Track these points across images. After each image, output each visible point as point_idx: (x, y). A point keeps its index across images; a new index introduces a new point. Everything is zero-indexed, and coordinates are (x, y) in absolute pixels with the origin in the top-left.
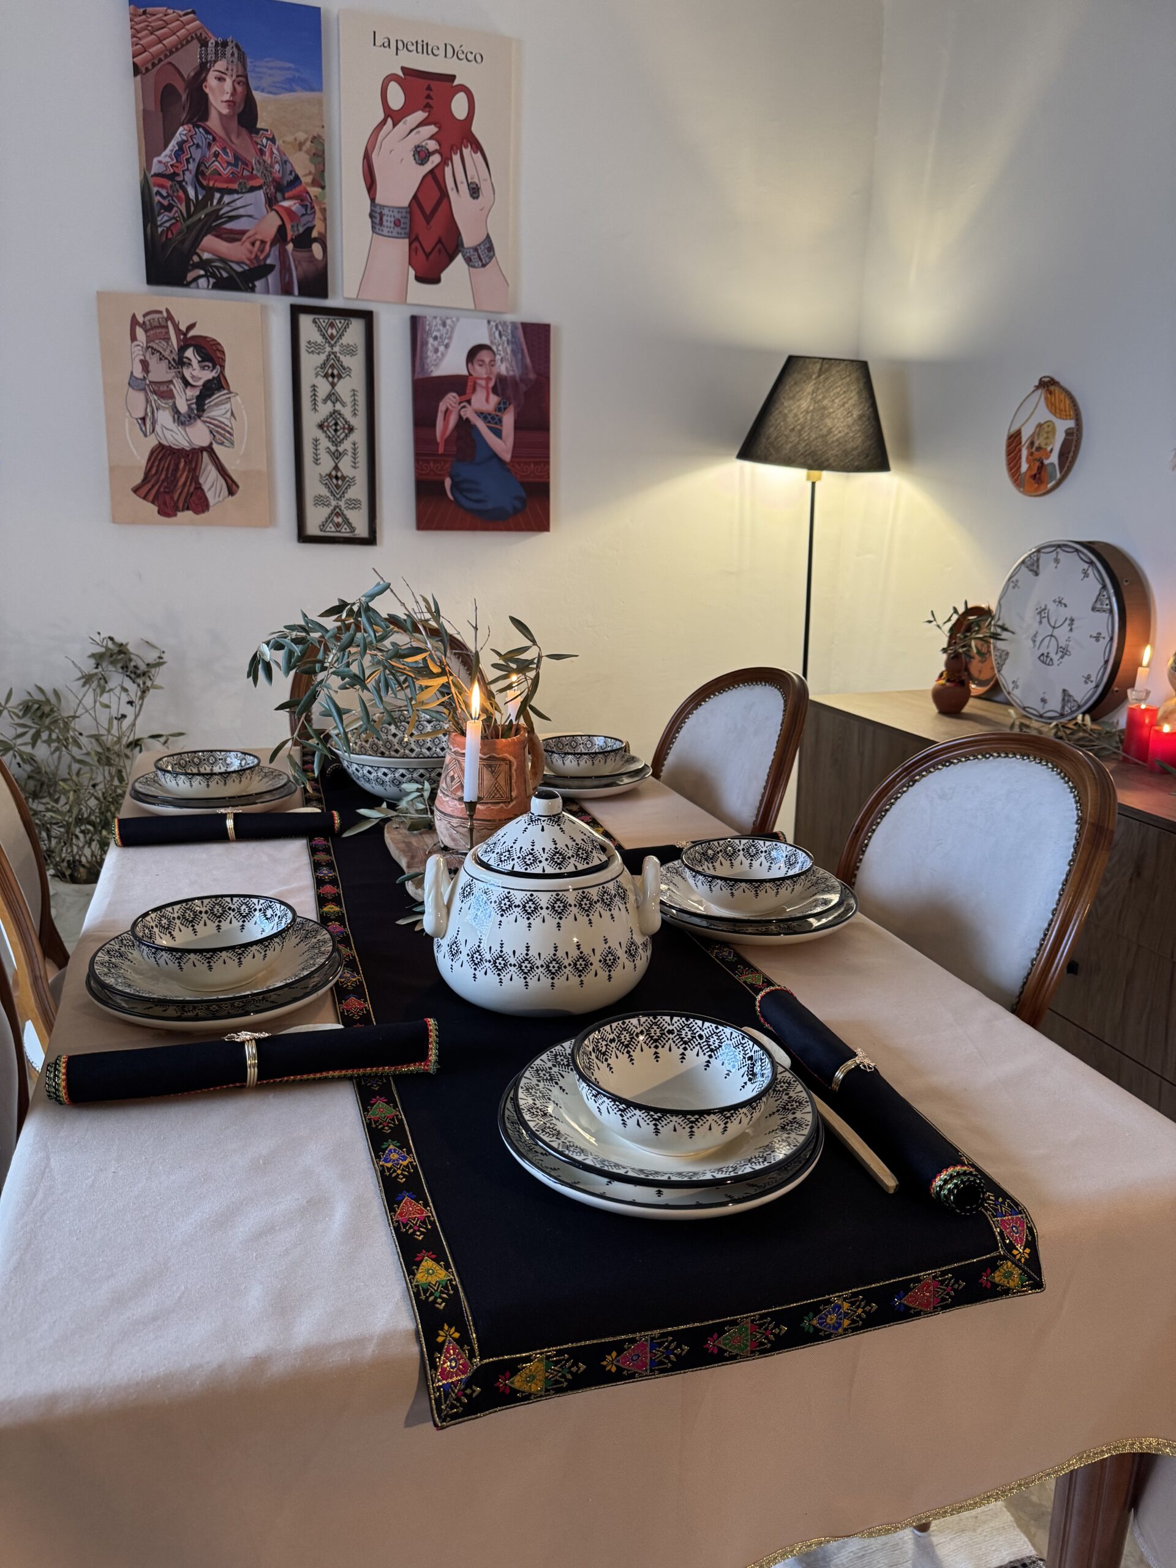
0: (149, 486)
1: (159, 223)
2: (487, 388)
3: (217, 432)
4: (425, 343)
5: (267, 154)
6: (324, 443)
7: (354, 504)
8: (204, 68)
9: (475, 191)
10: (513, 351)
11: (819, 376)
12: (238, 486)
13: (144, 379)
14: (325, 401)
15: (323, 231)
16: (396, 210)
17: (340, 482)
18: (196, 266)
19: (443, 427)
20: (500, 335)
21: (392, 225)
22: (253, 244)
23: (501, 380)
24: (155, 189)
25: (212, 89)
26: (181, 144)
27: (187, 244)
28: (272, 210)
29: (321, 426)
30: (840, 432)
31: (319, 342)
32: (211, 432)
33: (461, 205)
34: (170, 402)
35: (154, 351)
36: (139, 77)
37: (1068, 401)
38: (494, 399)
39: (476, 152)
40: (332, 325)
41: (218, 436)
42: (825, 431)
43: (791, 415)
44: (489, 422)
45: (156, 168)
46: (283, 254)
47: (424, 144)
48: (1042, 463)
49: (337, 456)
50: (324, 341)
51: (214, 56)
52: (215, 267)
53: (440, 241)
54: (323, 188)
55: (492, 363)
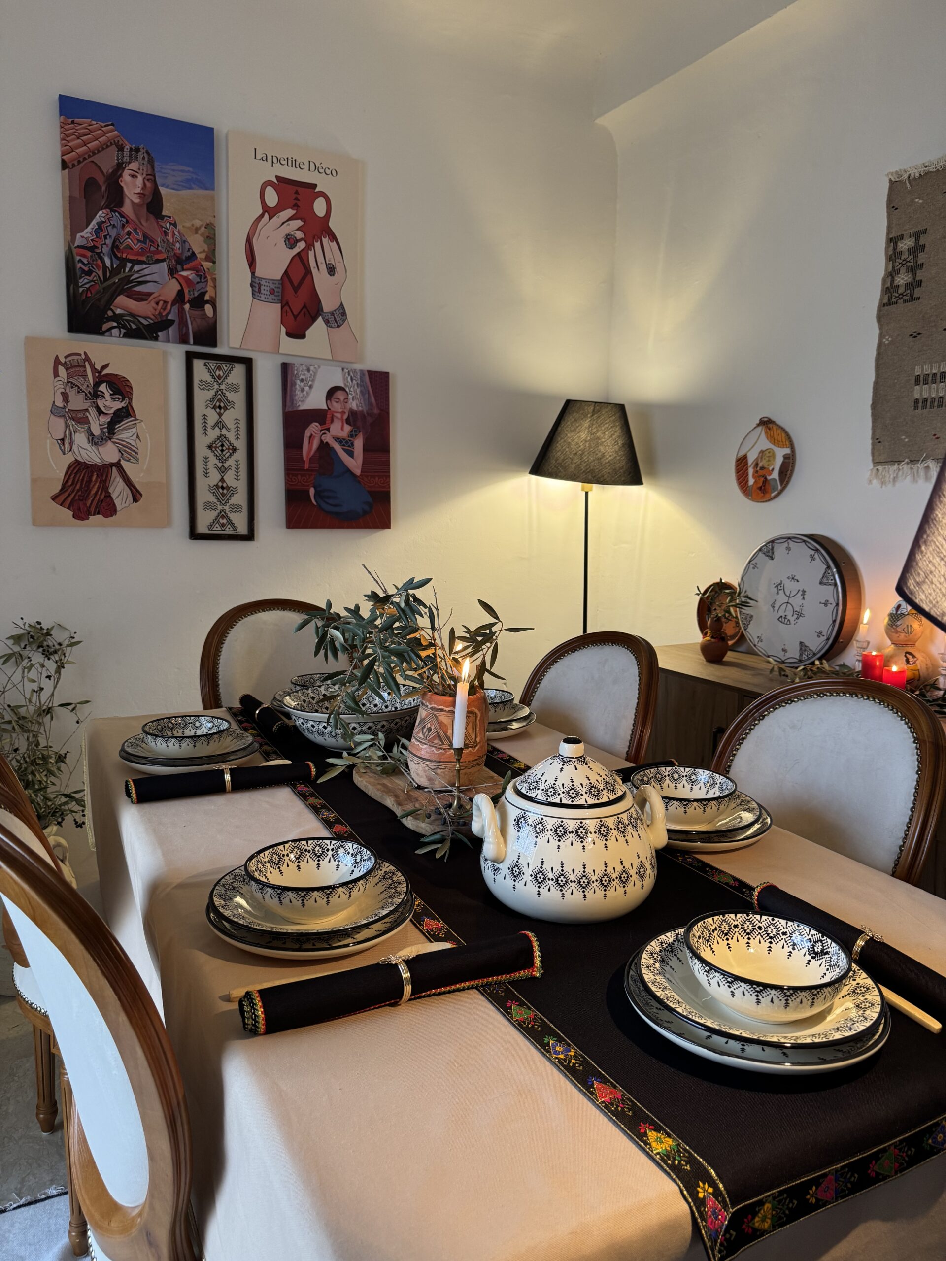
0: (66, 494)
1: (80, 284)
2: (342, 419)
3: (125, 451)
4: (293, 383)
5: (170, 235)
6: (213, 460)
7: (236, 508)
8: (120, 167)
9: (331, 270)
10: (361, 391)
11: (592, 415)
12: (141, 495)
13: (64, 407)
14: (213, 427)
15: (213, 295)
16: (271, 282)
18: (110, 319)
19: (308, 449)
20: (352, 380)
21: (268, 293)
22: (157, 304)
23: (353, 413)
24: (78, 258)
25: (126, 184)
26: (100, 224)
27: (103, 302)
28: (173, 278)
29: (210, 447)
30: (610, 456)
31: (209, 381)
32: (120, 451)
33: (321, 280)
34: (86, 426)
35: (73, 385)
36: (67, 171)
37: (784, 435)
38: (348, 428)
39: (332, 241)
40: (219, 368)
41: (125, 455)
42: (600, 455)
43: (573, 443)
44: (344, 445)
45: (78, 242)
46: (181, 311)
47: (292, 233)
48: (766, 478)
49: (223, 470)
50: (213, 380)
51: (128, 158)
52: (126, 320)
53: (305, 306)
54: (214, 262)
55: (346, 400)
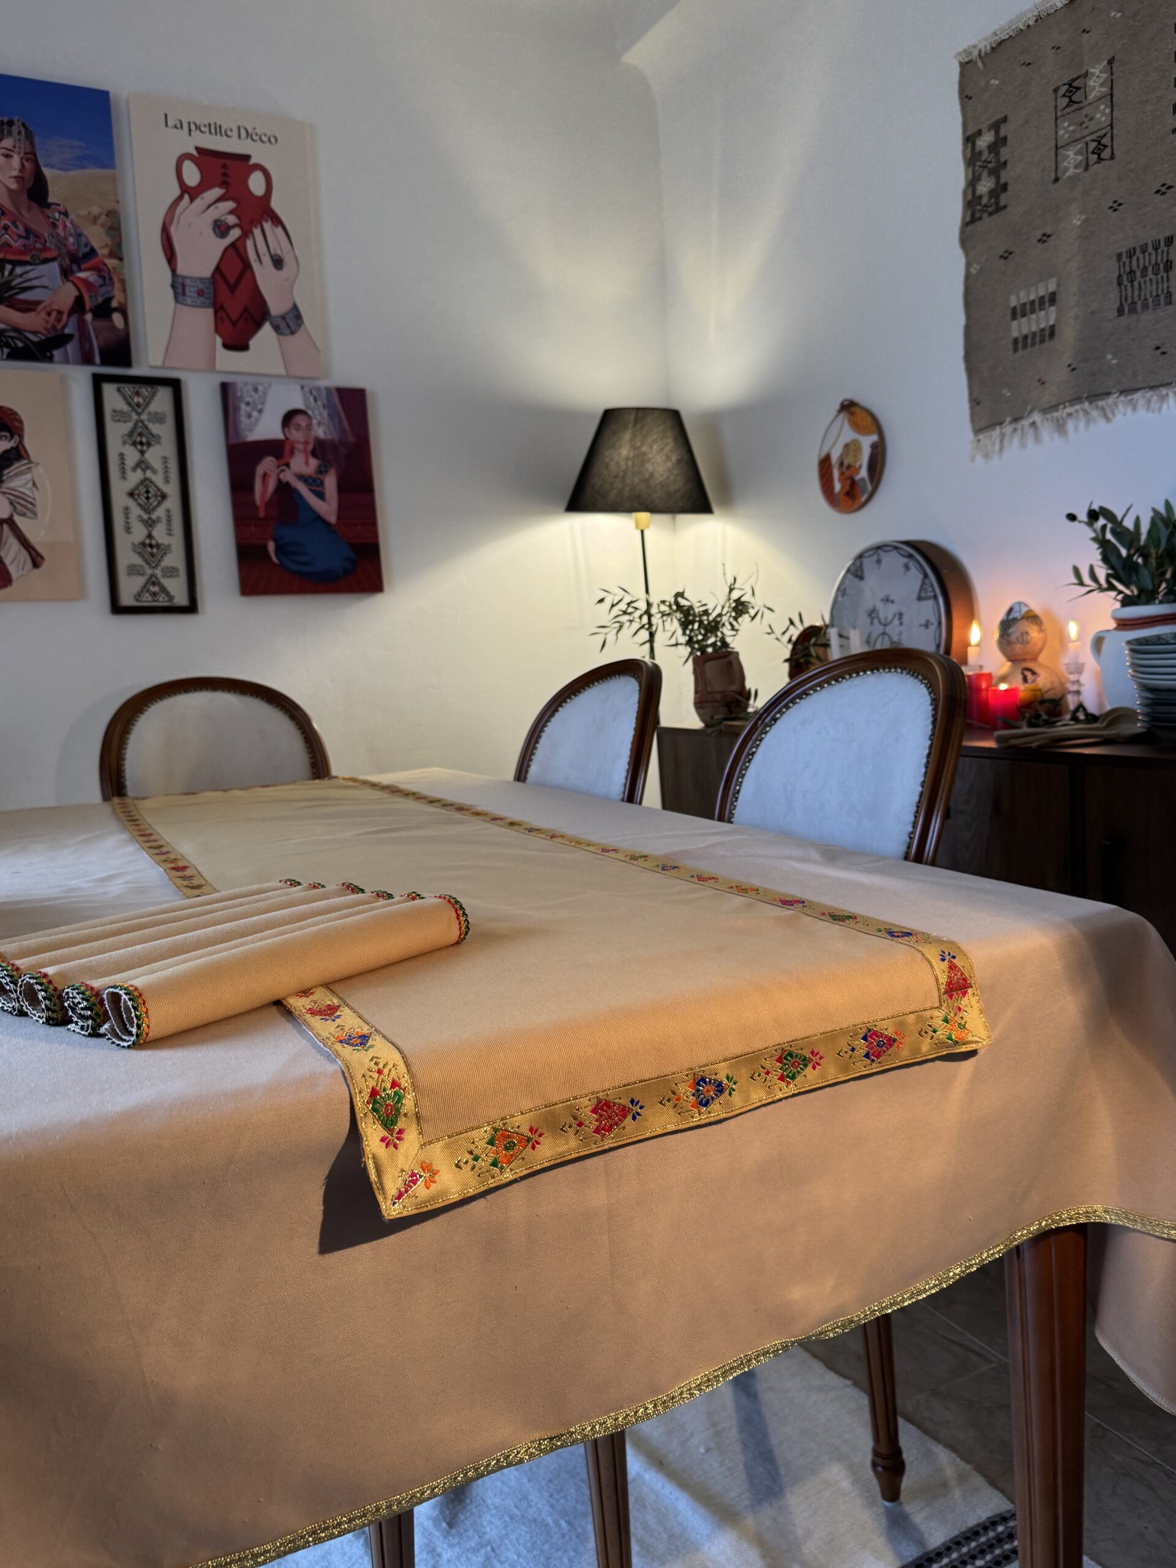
2: (305, 451)
3: (19, 503)
4: (237, 409)
5: (61, 227)
6: (136, 511)
7: (171, 572)
9: (278, 263)
10: (330, 415)
11: (635, 425)
12: (43, 558)
14: (134, 469)
15: (122, 300)
16: (198, 281)
17: (155, 550)
19: (262, 492)
20: (315, 399)
21: (195, 295)
22: (49, 314)
28: (68, 280)
29: (131, 494)
31: (125, 410)
32: (11, 503)
33: (265, 277)
37: (869, 418)
38: (314, 463)
39: (276, 226)
40: (138, 394)
41: (19, 507)
43: (612, 463)
44: (310, 485)
46: (82, 324)
47: (223, 218)
48: (853, 479)
49: (150, 524)
50: (130, 409)
52: (9, 337)
53: (246, 310)
54: (121, 259)
55: (309, 427)
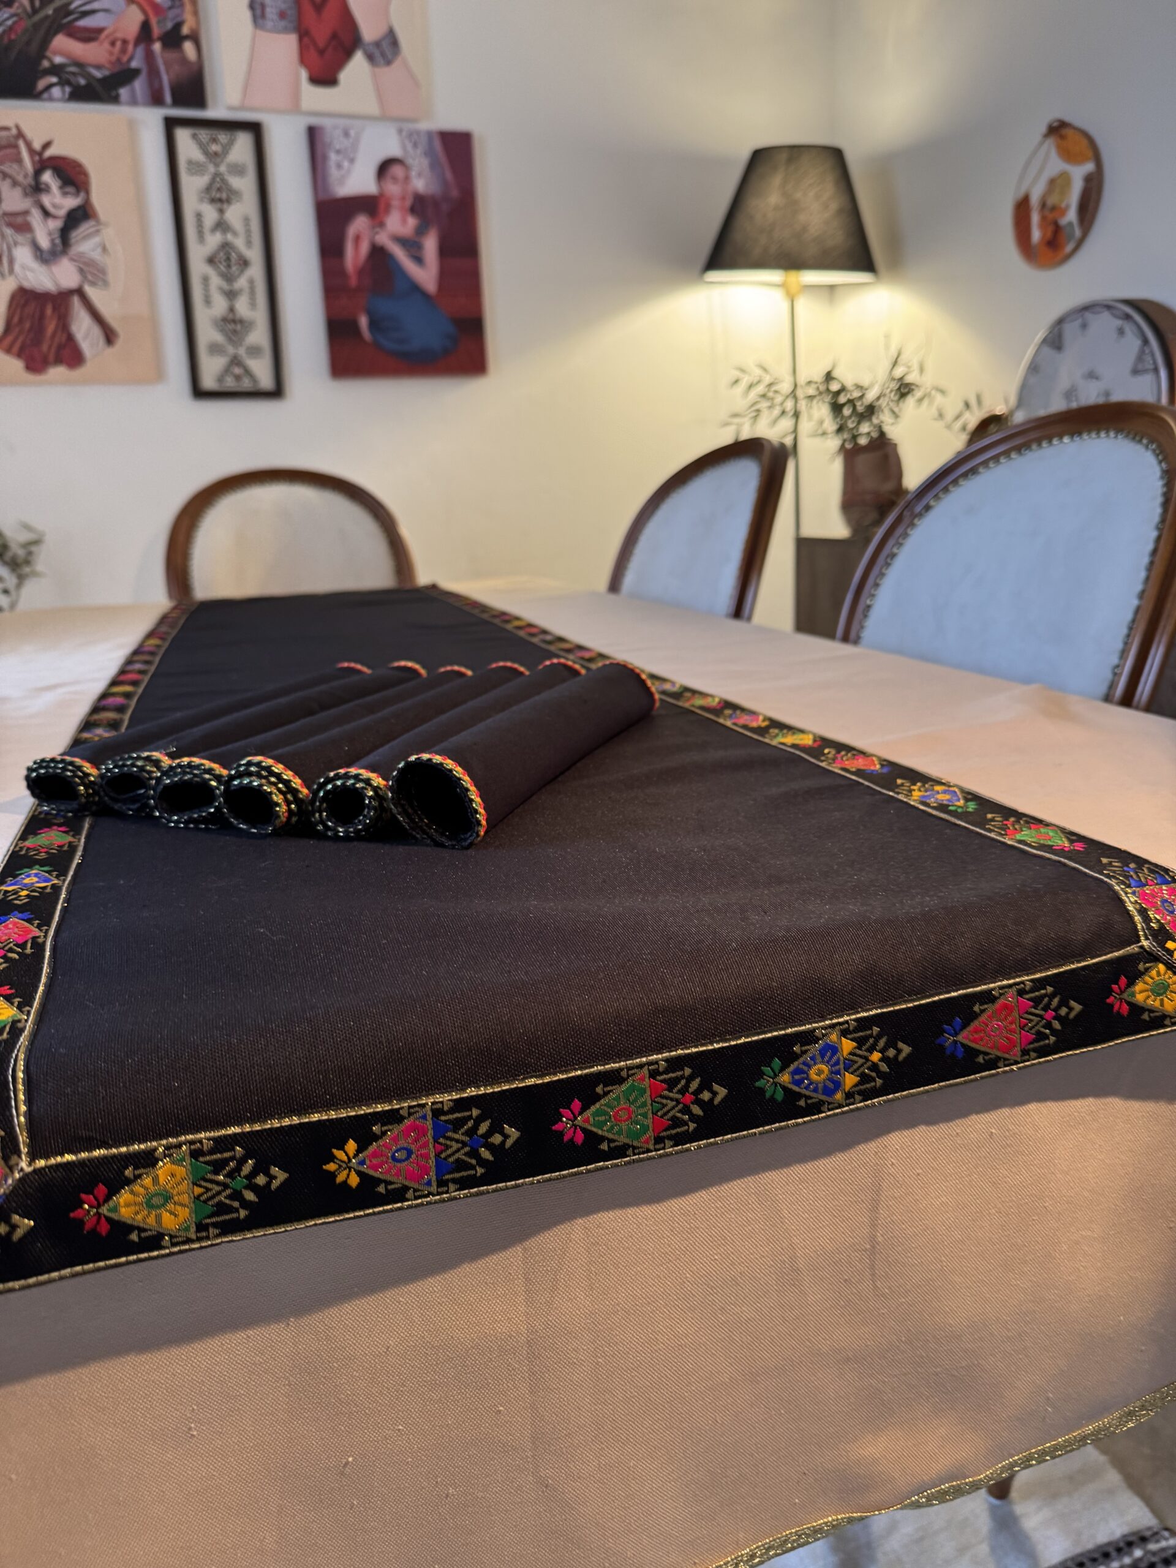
0: (12, 336)
2: (402, 208)
3: (88, 271)
4: (325, 158)
6: (216, 281)
7: (255, 352)
10: (431, 165)
11: (787, 167)
12: (116, 334)
14: (213, 231)
15: (194, 26)
18: (47, 72)
19: (354, 256)
20: (414, 146)
21: (275, 17)
22: (113, 44)
27: (34, 46)
29: (211, 261)
30: (817, 229)
31: (201, 161)
32: (80, 271)
34: (29, 236)
37: (1084, 142)
38: (412, 222)
40: (214, 140)
41: (90, 277)
42: (799, 229)
43: (759, 215)
44: (408, 249)
46: (149, 56)
48: (1057, 225)
49: (231, 295)
50: (206, 159)
52: (70, 73)
55: (407, 178)
